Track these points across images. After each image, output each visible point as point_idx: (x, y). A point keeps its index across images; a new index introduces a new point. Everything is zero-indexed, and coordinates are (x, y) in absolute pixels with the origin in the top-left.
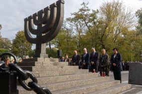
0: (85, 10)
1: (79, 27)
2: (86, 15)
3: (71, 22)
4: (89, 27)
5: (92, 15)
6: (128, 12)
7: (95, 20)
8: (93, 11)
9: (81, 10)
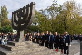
0: (55, 5)
1: (52, 14)
2: (56, 8)
3: (48, 11)
4: (57, 14)
5: (59, 8)
6: (79, 7)
7: (61, 11)
8: (60, 5)
9: (53, 5)
